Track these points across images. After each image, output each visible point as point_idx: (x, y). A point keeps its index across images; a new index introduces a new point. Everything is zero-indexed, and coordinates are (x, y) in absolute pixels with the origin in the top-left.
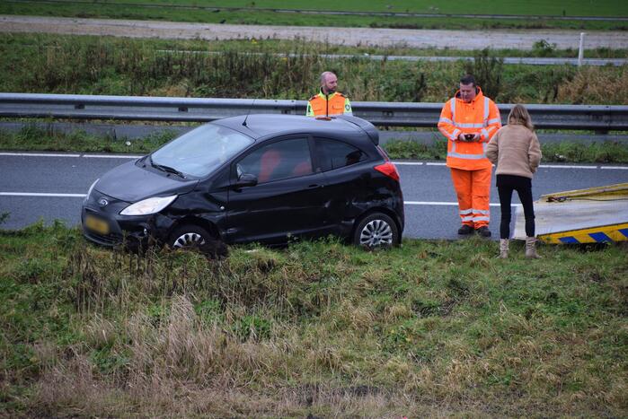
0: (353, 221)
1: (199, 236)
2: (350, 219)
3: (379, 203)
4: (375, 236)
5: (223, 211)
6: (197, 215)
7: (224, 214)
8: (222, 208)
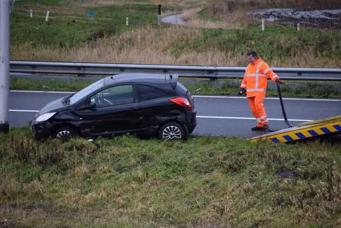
0: (158, 126)
1: (69, 132)
2: (156, 125)
3: (173, 117)
4: (171, 134)
5: (81, 120)
6: (68, 122)
7: (82, 122)
8: (81, 119)
